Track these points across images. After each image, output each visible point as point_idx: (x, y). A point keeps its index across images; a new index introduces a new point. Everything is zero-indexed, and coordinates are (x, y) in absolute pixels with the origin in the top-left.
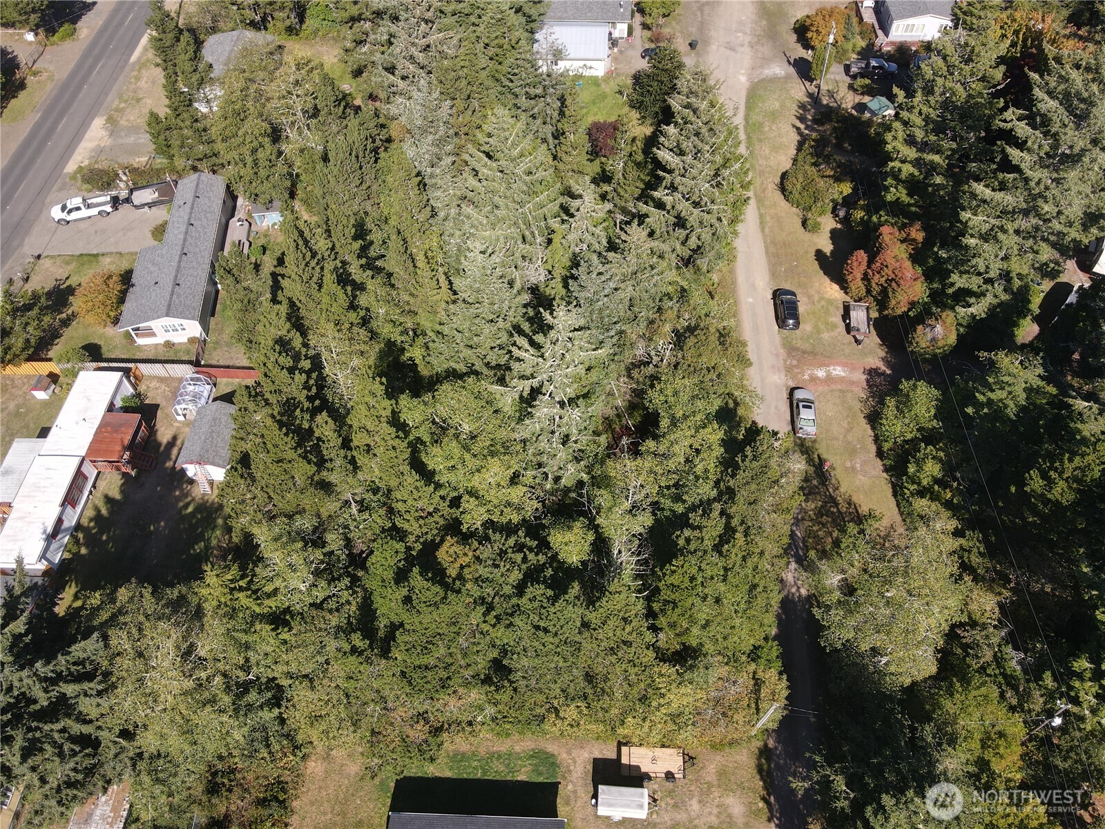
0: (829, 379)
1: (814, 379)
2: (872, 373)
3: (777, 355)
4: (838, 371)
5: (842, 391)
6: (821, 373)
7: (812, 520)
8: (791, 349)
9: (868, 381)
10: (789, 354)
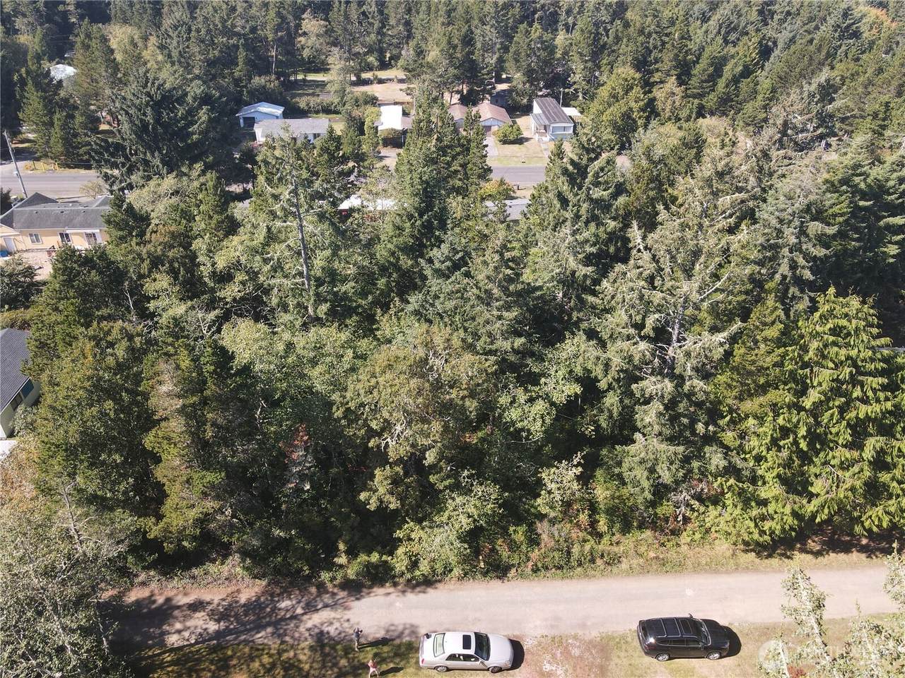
3: (584, 626)
7: (280, 653)
8: (605, 647)
10: (590, 645)
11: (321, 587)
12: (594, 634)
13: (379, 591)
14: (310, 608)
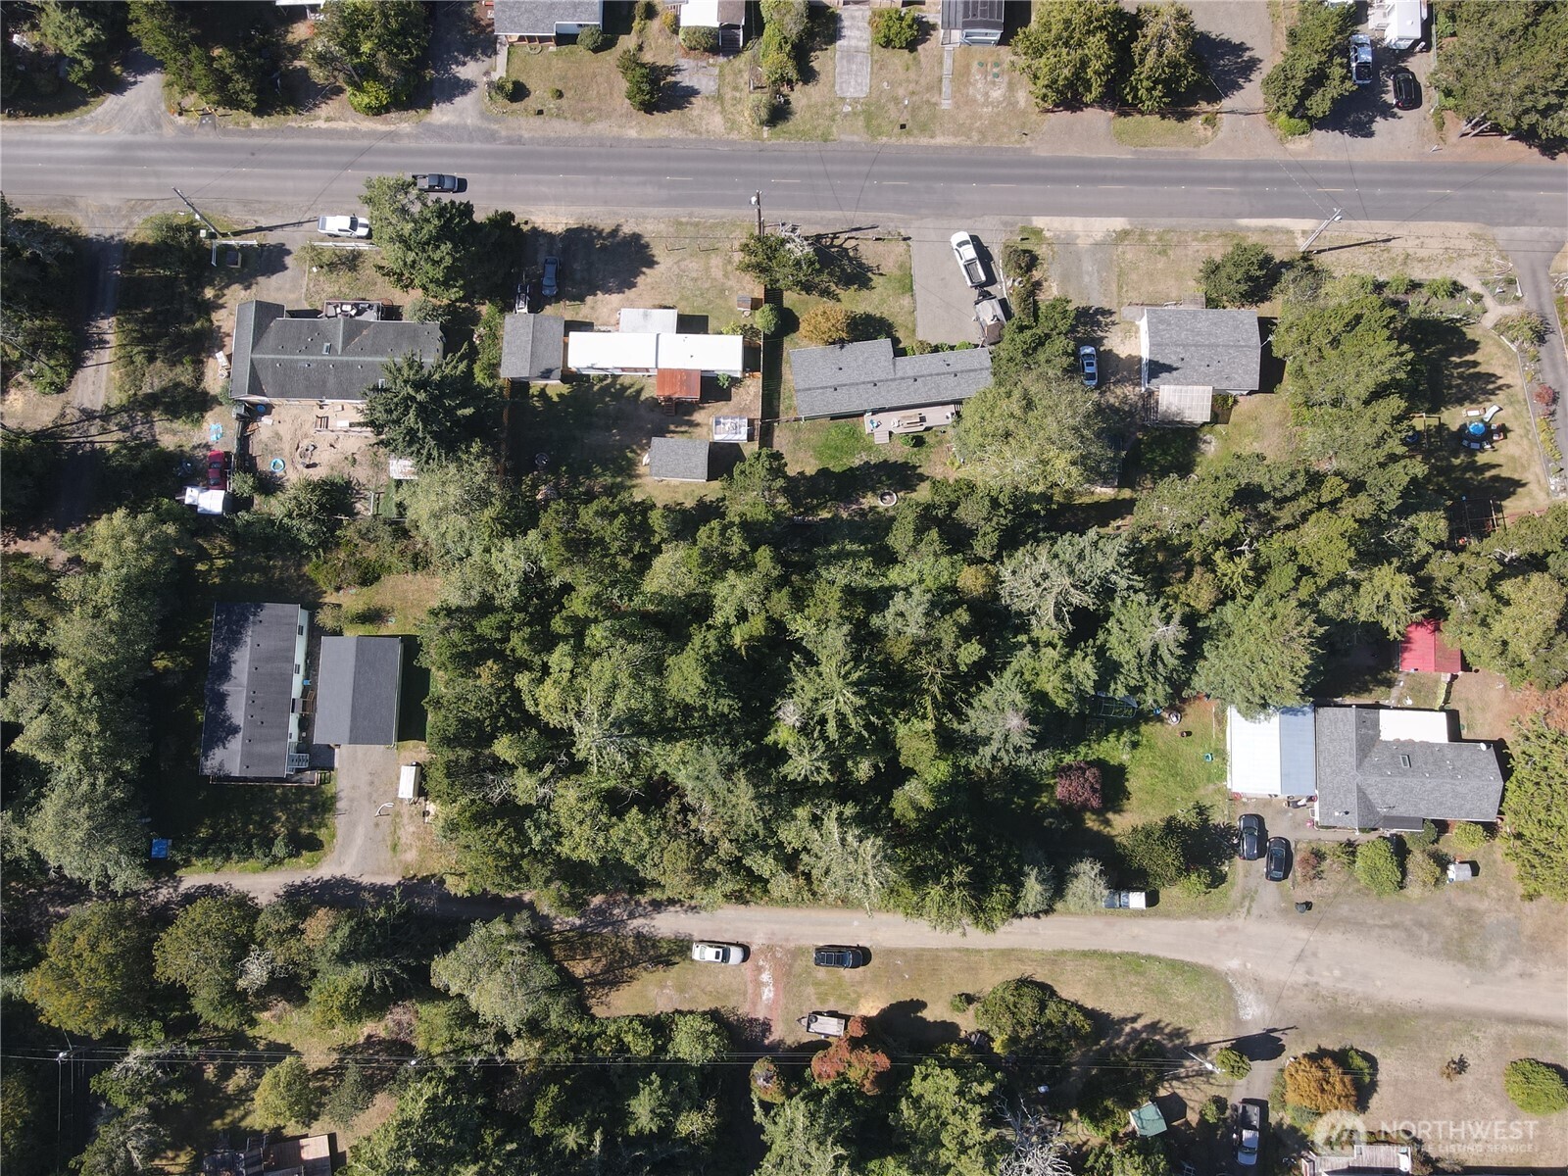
0: (759, 984)
1: (759, 970)
2: (766, 1027)
3: (787, 940)
4: (768, 994)
5: (745, 993)
6: (765, 977)
7: (617, 944)
8: (797, 953)
9: (756, 1020)
10: (788, 951)
11: (638, 904)
12: (792, 945)
13: (672, 909)
14: (632, 916)
